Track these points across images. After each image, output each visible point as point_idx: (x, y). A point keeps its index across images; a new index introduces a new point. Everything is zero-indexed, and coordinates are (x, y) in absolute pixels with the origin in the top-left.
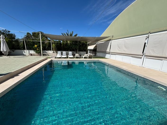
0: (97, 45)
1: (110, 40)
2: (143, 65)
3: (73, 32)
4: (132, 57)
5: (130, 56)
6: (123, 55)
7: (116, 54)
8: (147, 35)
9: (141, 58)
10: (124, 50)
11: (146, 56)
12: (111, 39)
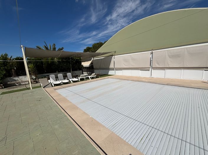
0: (92, 61)
1: (112, 55)
2: (152, 75)
3: (54, 44)
4: (141, 70)
5: (139, 70)
6: (131, 70)
7: (123, 70)
8: (151, 51)
9: (149, 70)
10: (132, 65)
11: (153, 68)
12: (114, 55)
